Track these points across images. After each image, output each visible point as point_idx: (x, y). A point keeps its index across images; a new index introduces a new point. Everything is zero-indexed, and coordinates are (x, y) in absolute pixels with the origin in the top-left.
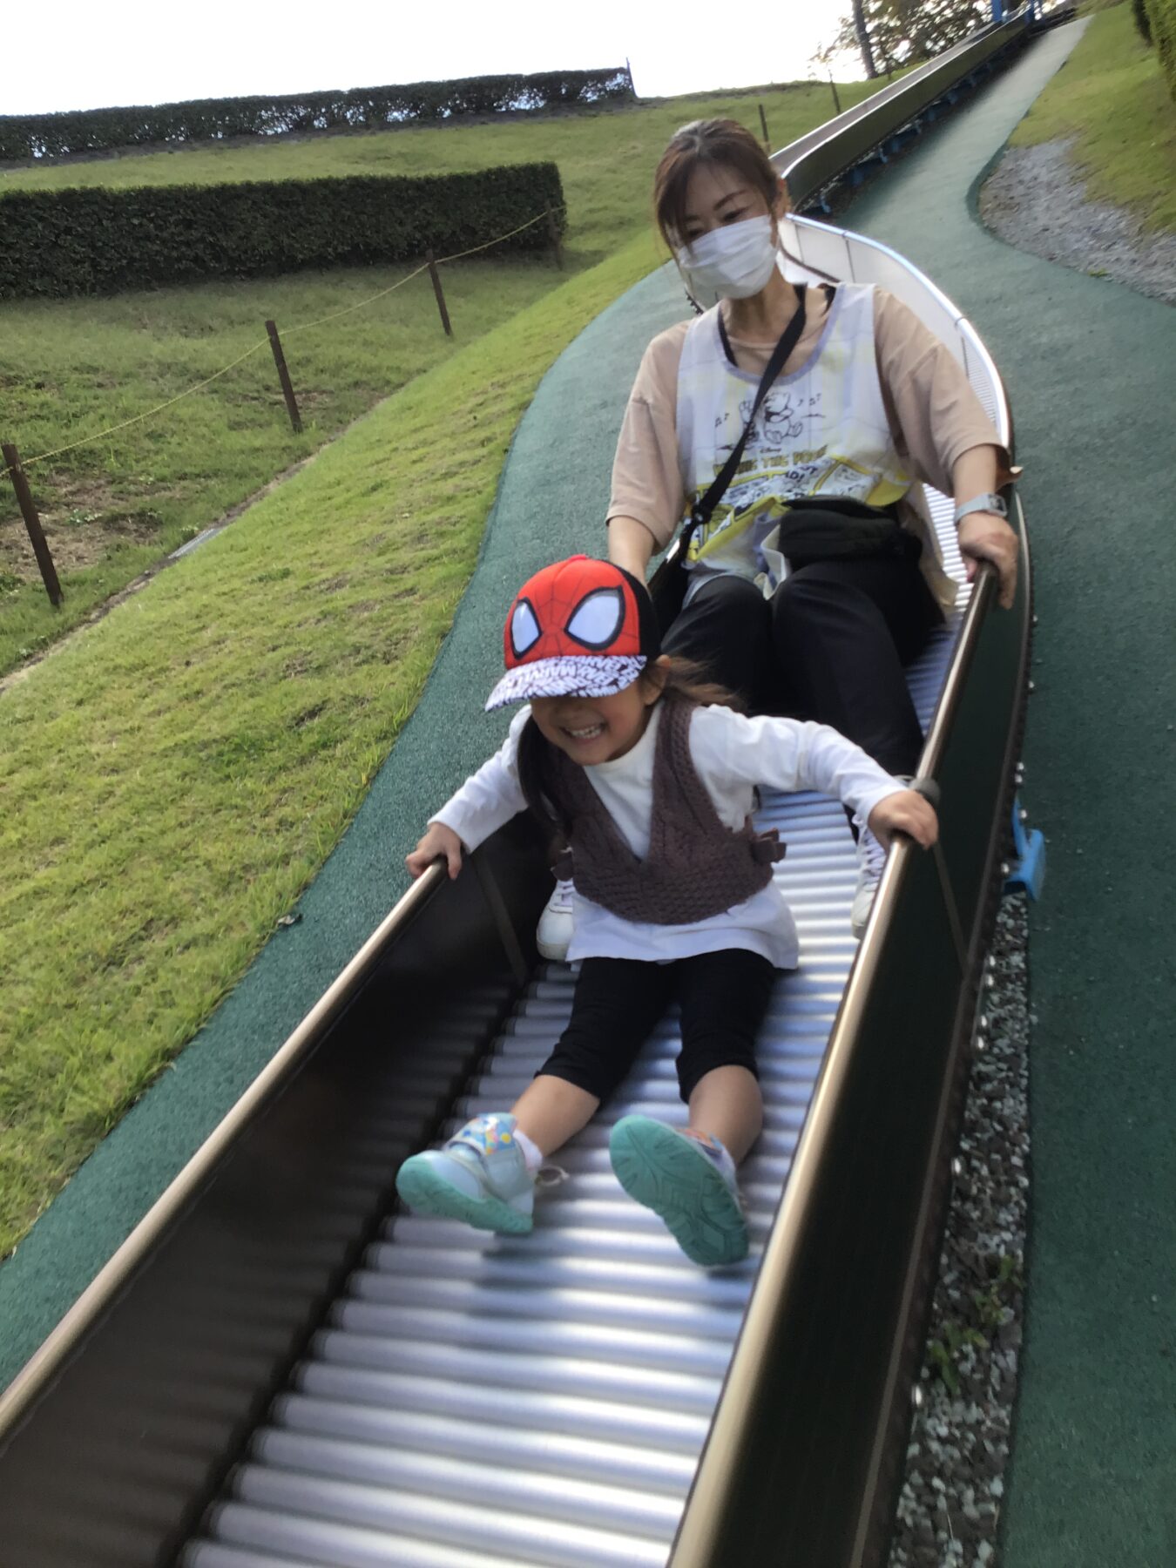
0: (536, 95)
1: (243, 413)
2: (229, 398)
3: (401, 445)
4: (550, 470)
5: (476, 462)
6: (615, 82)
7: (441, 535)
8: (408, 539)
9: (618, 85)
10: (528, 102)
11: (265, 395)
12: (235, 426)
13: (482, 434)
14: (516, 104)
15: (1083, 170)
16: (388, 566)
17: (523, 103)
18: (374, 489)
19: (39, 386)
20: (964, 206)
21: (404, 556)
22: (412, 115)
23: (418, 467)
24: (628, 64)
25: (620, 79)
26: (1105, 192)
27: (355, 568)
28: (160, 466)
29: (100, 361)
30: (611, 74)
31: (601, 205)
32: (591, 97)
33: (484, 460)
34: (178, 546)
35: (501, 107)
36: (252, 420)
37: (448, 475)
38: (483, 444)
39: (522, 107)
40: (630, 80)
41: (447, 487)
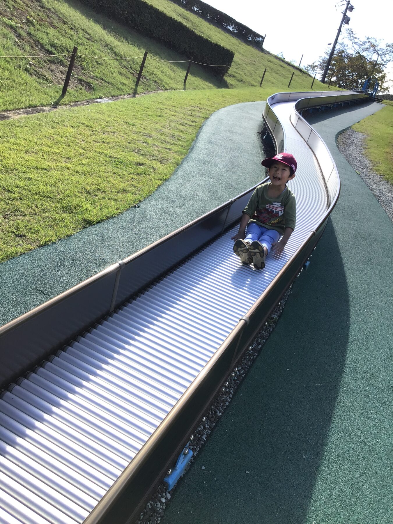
0: (236, 28)
1: (124, 71)
2: (121, 64)
3: (168, 107)
4: (212, 140)
5: (190, 126)
6: (259, 39)
7: (179, 139)
8: (169, 135)
9: (259, 40)
10: (233, 29)
11: (130, 69)
12: (121, 74)
13: (193, 119)
14: (229, 27)
15: (365, 146)
16: (163, 139)
17: (231, 28)
18: (160, 116)
19: (72, 29)
20: (335, 137)
21: (168, 139)
22: (200, 11)
23: (173, 117)
24: (265, 36)
25: (260, 39)
26: (368, 155)
27: (154, 134)
28: (97, 73)
29: (90, 32)
30: (259, 36)
31: (239, 72)
32: (250, 39)
33: (193, 127)
34: (97, 99)
35: (225, 25)
36: (125, 75)
37: (182, 124)
38: (193, 122)
39: (230, 29)
40: (263, 41)
41: (182, 128)
